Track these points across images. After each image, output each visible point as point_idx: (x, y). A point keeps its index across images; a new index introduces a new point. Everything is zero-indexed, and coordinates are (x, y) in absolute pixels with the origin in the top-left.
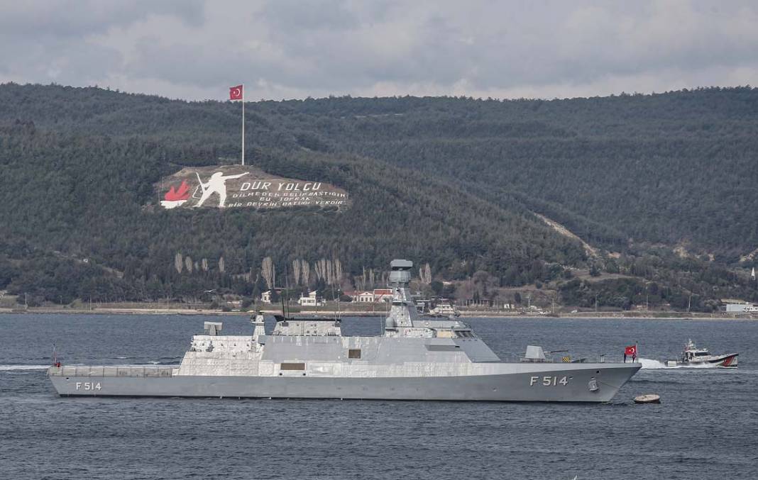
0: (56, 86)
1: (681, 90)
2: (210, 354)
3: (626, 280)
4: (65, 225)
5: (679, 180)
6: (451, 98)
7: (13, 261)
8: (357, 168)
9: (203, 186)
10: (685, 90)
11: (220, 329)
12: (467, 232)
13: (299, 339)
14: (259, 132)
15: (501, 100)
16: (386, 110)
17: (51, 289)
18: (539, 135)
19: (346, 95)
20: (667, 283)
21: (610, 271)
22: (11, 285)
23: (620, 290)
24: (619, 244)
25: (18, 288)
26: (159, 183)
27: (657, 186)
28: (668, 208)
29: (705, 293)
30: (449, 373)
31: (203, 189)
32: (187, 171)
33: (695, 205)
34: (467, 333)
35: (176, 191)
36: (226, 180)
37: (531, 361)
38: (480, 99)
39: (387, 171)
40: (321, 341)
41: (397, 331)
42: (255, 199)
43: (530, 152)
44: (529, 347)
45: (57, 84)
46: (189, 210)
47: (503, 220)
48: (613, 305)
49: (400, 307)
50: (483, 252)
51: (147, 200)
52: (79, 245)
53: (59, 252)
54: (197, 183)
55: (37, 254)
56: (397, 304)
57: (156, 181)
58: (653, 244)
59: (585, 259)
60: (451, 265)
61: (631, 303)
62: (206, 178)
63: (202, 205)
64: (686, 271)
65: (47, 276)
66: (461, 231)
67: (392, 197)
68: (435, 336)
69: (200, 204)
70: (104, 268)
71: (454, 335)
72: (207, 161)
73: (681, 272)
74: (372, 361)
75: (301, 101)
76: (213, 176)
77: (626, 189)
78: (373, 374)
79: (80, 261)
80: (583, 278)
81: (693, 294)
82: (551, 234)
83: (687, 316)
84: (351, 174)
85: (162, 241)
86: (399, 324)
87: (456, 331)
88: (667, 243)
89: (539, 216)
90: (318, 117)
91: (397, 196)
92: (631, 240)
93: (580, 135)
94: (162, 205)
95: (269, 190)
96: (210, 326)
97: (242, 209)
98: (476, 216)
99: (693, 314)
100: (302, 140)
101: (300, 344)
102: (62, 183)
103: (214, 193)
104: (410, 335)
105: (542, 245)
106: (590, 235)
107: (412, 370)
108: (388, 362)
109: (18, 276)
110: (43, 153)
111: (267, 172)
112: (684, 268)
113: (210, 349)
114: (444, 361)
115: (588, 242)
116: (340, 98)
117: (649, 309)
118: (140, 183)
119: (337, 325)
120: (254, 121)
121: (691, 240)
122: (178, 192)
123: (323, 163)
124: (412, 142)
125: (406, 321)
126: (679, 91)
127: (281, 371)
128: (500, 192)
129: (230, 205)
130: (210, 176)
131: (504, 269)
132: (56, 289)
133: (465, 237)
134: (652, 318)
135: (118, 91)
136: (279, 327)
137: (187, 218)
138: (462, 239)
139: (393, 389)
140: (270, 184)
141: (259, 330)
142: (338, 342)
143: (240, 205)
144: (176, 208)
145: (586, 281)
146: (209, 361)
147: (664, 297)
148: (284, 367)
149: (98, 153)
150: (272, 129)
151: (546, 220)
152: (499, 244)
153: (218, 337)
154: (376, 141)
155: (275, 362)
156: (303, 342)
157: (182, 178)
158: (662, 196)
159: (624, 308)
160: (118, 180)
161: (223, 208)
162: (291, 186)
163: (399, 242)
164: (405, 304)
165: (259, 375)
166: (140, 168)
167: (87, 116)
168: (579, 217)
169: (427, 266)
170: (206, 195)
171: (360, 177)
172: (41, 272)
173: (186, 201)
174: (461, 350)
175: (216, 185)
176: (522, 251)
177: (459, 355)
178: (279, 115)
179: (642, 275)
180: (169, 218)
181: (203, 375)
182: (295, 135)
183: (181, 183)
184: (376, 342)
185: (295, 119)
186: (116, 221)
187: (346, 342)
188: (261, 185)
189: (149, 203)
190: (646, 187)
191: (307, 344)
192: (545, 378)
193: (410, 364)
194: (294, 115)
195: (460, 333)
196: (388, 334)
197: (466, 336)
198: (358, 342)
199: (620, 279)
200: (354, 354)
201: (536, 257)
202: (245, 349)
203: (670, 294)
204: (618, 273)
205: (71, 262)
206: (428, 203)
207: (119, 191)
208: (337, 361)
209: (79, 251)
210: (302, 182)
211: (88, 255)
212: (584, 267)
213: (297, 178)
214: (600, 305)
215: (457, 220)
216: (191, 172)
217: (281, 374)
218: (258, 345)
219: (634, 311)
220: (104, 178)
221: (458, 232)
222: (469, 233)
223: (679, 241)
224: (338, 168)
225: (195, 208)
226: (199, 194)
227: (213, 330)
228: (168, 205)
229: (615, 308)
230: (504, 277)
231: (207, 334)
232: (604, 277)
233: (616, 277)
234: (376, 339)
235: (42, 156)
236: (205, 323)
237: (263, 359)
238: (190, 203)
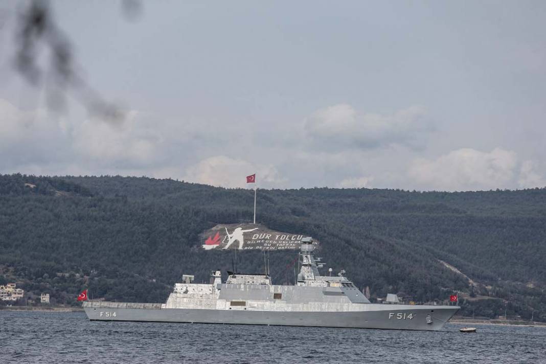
0: (145, 178)
1: (534, 188)
2: (185, 295)
3: (492, 300)
4: (143, 259)
5: (531, 243)
6: (390, 190)
7: (109, 280)
8: (325, 226)
9: (229, 236)
10: (537, 188)
11: (193, 279)
12: (393, 268)
13: (242, 286)
14: (268, 206)
15: (422, 192)
16: (349, 197)
17: (131, 297)
18: (443, 212)
19: (325, 187)
20: (519, 303)
21: (483, 295)
22: (107, 295)
23: (489, 306)
24: (492, 280)
25: (111, 296)
26: (202, 234)
27: (517, 245)
28: (524, 259)
29: (543, 310)
30: (337, 310)
31: (229, 238)
32: (220, 227)
33: (540, 258)
34: (349, 285)
35: (212, 239)
36: (244, 233)
37: (390, 303)
38: (408, 191)
39: (345, 229)
40: (256, 288)
41: (305, 283)
42: (262, 244)
43: (437, 222)
44: (388, 294)
45: (146, 177)
46: (220, 251)
47: (416, 261)
48: (484, 316)
49: (307, 267)
50: (403, 280)
51: (194, 244)
52: (151, 272)
53: (137, 275)
54: (226, 234)
55: (125, 276)
56: (306, 265)
57: (200, 232)
58: (514, 281)
59: (468, 287)
60: (382, 288)
61: (495, 314)
62: (231, 231)
63: (228, 248)
64: (532, 296)
65: (129, 289)
66: (390, 267)
67: (347, 245)
68: (329, 285)
69: (226, 247)
70: (165, 285)
71: (341, 285)
72: (232, 220)
73: (528, 297)
74: (289, 301)
75: (296, 190)
76: (236, 230)
77: (496, 247)
78: (289, 309)
79: (151, 281)
80: (465, 298)
81: (535, 311)
82: (446, 271)
83: (531, 324)
84: (322, 230)
85: (202, 269)
86: (306, 278)
87: (343, 283)
88: (522, 281)
89: (442, 262)
90: (305, 198)
91: (350, 245)
92: (500, 279)
93: (469, 213)
94: (204, 247)
95: (271, 239)
96: (186, 278)
97: (253, 250)
98: (399, 258)
99: (535, 323)
100: (294, 212)
101: (243, 290)
102: (142, 233)
103: (236, 241)
104: (313, 285)
105: (441, 277)
106: (473, 275)
107: (313, 307)
108: (299, 302)
109: (111, 289)
110: (131, 215)
111: (269, 228)
112: (531, 294)
113: (186, 292)
114: (334, 302)
115: (472, 279)
116: (321, 189)
117: (507, 319)
118: (190, 233)
119: (267, 278)
120: (265, 199)
121: (537, 280)
122: (214, 239)
123: (304, 223)
124: (364, 215)
125: (311, 276)
126: (533, 189)
127: (231, 307)
128: (417, 246)
129: (246, 248)
130: (234, 230)
131: (416, 292)
132: (134, 297)
133: (392, 271)
134: (509, 325)
135: (183, 182)
136: (230, 278)
137: (218, 256)
138: (390, 272)
139: (301, 319)
140: (271, 235)
141: (218, 281)
142: (267, 288)
143: (252, 248)
144: (212, 250)
145: (467, 300)
146: (185, 299)
147: (516, 312)
148: (233, 304)
149: (165, 215)
150: (276, 204)
151: (445, 264)
152: (413, 275)
153: (191, 285)
154: (341, 214)
155: (227, 300)
156: (245, 288)
157: (217, 231)
158: (519, 252)
159: (491, 318)
160: (176, 231)
161: (241, 250)
162: (283, 237)
163: (350, 273)
164: (310, 265)
165: (217, 308)
166: (190, 224)
167: (162, 195)
168: (466, 263)
169: (368, 288)
170: (231, 242)
171: (327, 232)
172: (126, 287)
173: (218, 245)
174: (345, 295)
175: (237, 236)
176: (428, 280)
177: (344, 298)
178: (282, 197)
179: (503, 297)
180: (207, 256)
181: (181, 308)
182: (290, 208)
183: (215, 234)
184: (291, 289)
185: (292, 199)
186: (175, 257)
187: (272, 289)
188: (265, 236)
189: (195, 246)
190: (510, 246)
191: (248, 290)
192: (398, 314)
193: (313, 303)
194: (291, 197)
195: (345, 284)
196: (299, 284)
197: (348, 286)
198: (280, 289)
199: (488, 299)
200: (277, 296)
201: (436, 285)
202: (209, 292)
203: (520, 310)
204: (488, 296)
205: (145, 281)
206: (369, 249)
207: (177, 238)
208: (266, 300)
209: (150, 275)
210: (291, 235)
211: (155, 276)
212: (467, 292)
213: (287, 232)
214: (476, 315)
215: (387, 260)
216: (222, 227)
217: (230, 308)
218: (217, 290)
219: (498, 320)
220: (168, 230)
221: (387, 267)
222: (394, 269)
223: (530, 280)
224: (313, 227)
225: (224, 249)
226: (227, 241)
227: (188, 280)
228: (207, 247)
229: (484, 318)
230: (416, 296)
231: (185, 282)
232: (478, 298)
233: (486, 298)
234: (291, 287)
235: (130, 217)
236: (183, 275)
237: (219, 299)
238: (221, 247)
